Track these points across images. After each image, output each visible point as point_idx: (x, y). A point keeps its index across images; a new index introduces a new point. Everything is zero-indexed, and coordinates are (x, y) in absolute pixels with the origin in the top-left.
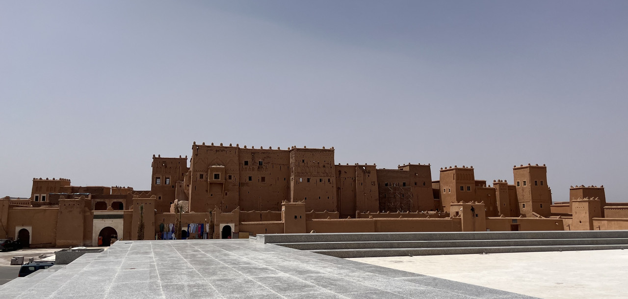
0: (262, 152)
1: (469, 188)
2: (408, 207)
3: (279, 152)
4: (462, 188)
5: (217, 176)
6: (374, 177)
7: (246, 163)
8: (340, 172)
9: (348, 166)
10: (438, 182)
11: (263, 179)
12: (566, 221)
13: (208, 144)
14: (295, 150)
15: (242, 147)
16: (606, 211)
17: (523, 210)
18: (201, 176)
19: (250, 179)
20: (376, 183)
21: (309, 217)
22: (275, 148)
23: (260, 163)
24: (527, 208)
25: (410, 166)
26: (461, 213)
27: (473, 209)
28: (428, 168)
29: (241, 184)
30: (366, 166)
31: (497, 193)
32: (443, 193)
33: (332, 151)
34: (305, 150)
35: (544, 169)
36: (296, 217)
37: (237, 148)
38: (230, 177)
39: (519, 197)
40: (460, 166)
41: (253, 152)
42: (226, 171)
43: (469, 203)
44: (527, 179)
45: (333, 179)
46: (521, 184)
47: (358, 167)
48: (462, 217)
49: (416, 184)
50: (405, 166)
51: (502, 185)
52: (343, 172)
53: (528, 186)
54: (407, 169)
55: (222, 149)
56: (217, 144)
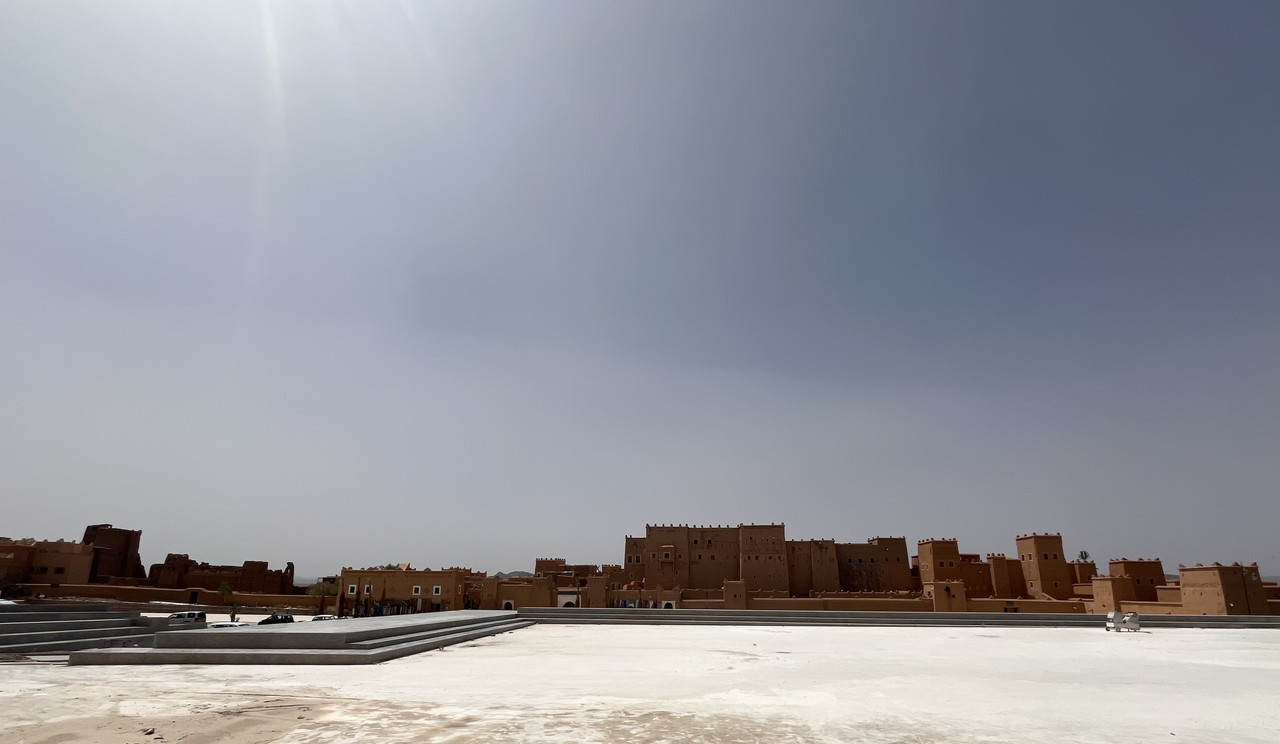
0: (711, 530)
1: (951, 564)
2: (876, 586)
3: (728, 529)
4: (942, 564)
5: (667, 556)
6: (832, 553)
7: (696, 542)
8: (793, 549)
9: (802, 542)
10: (916, 557)
11: (713, 557)
12: (1088, 605)
13: (660, 525)
14: (742, 527)
15: (691, 526)
16: (1159, 593)
17: (1031, 590)
18: (654, 555)
19: (700, 557)
20: (835, 559)
21: (750, 596)
22: (723, 526)
23: (710, 542)
24: (1035, 587)
25: (879, 539)
26: (933, 594)
27: (947, 589)
28: (901, 542)
29: (691, 563)
30: (823, 541)
31: (992, 570)
32: (922, 570)
33: (781, 528)
34: (753, 527)
35: (1058, 539)
36: (735, 596)
37: (687, 528)
38: (680, 556)
39: (1025, 574)
40: (938, 538)
41: (703, 531)
42: (676, 549)
43: (955, 582)
44: (1033, 552)
45: (784, 556)
46: (1027, 558)
47: (813, 542)
48: (933, 598)
49: (887, 559)
50: (874, 540)
51: (999, 561)
52: (796, 549)
53: (1034, 560)
54: (875, 543)
55: (672, 529)
56: (668, 525)
